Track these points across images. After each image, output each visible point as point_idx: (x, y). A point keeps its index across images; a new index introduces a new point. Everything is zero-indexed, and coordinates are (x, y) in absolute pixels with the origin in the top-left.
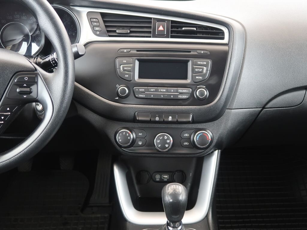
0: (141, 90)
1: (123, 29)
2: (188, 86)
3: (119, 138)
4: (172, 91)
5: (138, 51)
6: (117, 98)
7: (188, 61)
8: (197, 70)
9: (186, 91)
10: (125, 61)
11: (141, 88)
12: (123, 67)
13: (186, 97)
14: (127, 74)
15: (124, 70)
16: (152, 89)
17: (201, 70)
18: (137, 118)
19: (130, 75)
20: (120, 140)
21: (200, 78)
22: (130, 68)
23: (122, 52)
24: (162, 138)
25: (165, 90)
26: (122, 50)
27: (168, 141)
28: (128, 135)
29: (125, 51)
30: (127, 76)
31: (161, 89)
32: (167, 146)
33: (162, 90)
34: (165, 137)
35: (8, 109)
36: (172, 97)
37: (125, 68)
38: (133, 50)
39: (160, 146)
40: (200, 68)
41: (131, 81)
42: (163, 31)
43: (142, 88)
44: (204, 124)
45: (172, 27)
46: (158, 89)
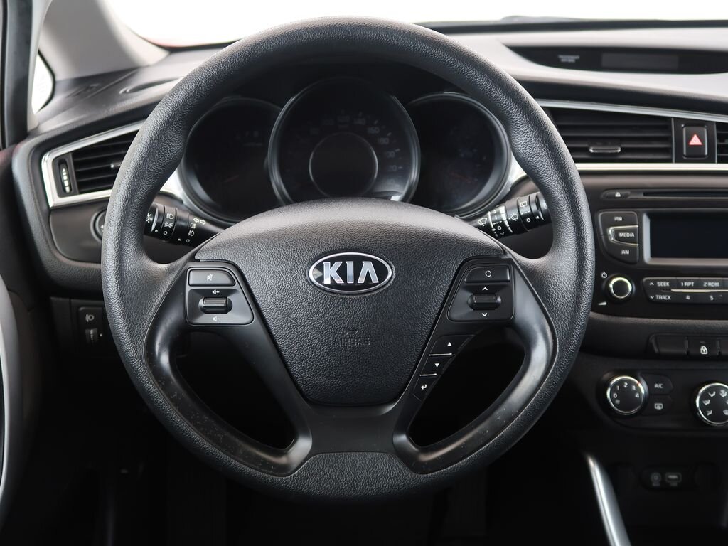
0: (660, 284)
1: (605, 144)
3: (615, 395)
5: (645, 194)
6: (605, 304)
10: (620, 219)
11: (660, 281)
12: (616, 232)
14: (626, 248)
15: (618, 239)
16: (688, 281)
18: (656, 350)
19: (632, 250)
20: (618, 402)
22: (633, 235)
23: (609, 197)
24: (714, 395)
25: (717, 284)
26: (609, 193)
28: (634, 388)
29: (618, 195)
30: (627, 252)
31: (707, 281)
32: (727, 413)
33: (710, 284)
34: (722, 391)
35: (450, 345)
37: (621, 235)
38: (637, 193)
39: (710, 413)
41: (635, 263)
42: (701, 147)
43: (663, 281)
45: (721, 138)
46: (702, 282)
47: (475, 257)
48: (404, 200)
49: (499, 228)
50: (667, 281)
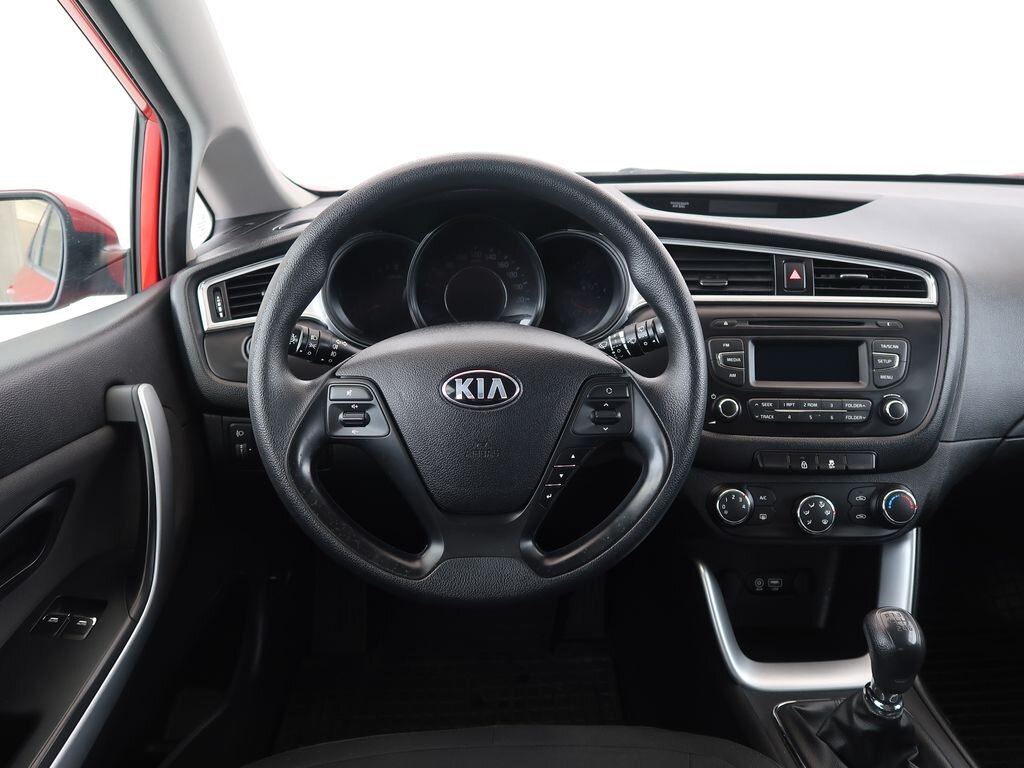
0: (764, 405)
1: (714, 278)
2: (865, 396)
3: (724, 507)
4: (832, 406)
5: (750, 323)
6: (714, 422)
7: (860, 343)
8: (880, 361)
9: (860, 405)
10: (728, 345)
11: (764, 402)
12: (724, 358)
13: (861, 417)
14: (733, 372)
15: (725, 362)
16: (789, 402)
17: (889, 361)
18: (761, 465)
19: (739, 374)
20: (726, 512)
21: (889, 377)
22: (739, 360)
23: (717, 325)
24: (813, 506)
25: (816, 405)
26: (718, 322)
27: (828, 513)
28: (741, 500)
29: (726, 323)
30: (734, 375)
31: (807, 402)
32: (825, 522)
33: (809, 405)
34: (821, 502)
35: (573, 457)
36: (832, 418)
37: (729, 360)
38: (743, 322)
39: (810, 523)
40: (887, 358)
41: (741, 386)
42: (801, 281)
43: (767, 402)
44: (896, 474)
45: (818, 273)
46: (802, 403)
47: (597, 374)
48: (533, 324)
49: (619, 351)
50: (770, 402)
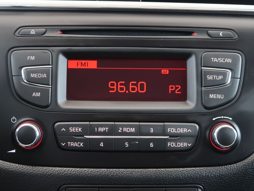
0: (72, 130)
2: (191, 119)
4: (152, 130)
5: (64, 32)
6: (14, 151)
7: (188, 56)
8: (210, 78)
9: (185, 130)
10: (33, 58)
11: (73, 126)
12: (28, 73)
13: (185, 144)
14: (37, 90)
15: (30, 80)
16: (102, 126)
17: (220, 77)
19: (44, 92)
21: (219, 96)
22: (45, 76)
23: (24, 35)
25: (133, 130)
26: (24, 30)
29: (33, 32)
30: (38, 94)
31: (123, 126)
33: (125, 130)
36: (152, 145)
37: (33, 75)
38: (53, 30)
40: (218, 74)
41: (47, 106)
43: (76, 126)
46: (117, 127)
50: (79, 126)
